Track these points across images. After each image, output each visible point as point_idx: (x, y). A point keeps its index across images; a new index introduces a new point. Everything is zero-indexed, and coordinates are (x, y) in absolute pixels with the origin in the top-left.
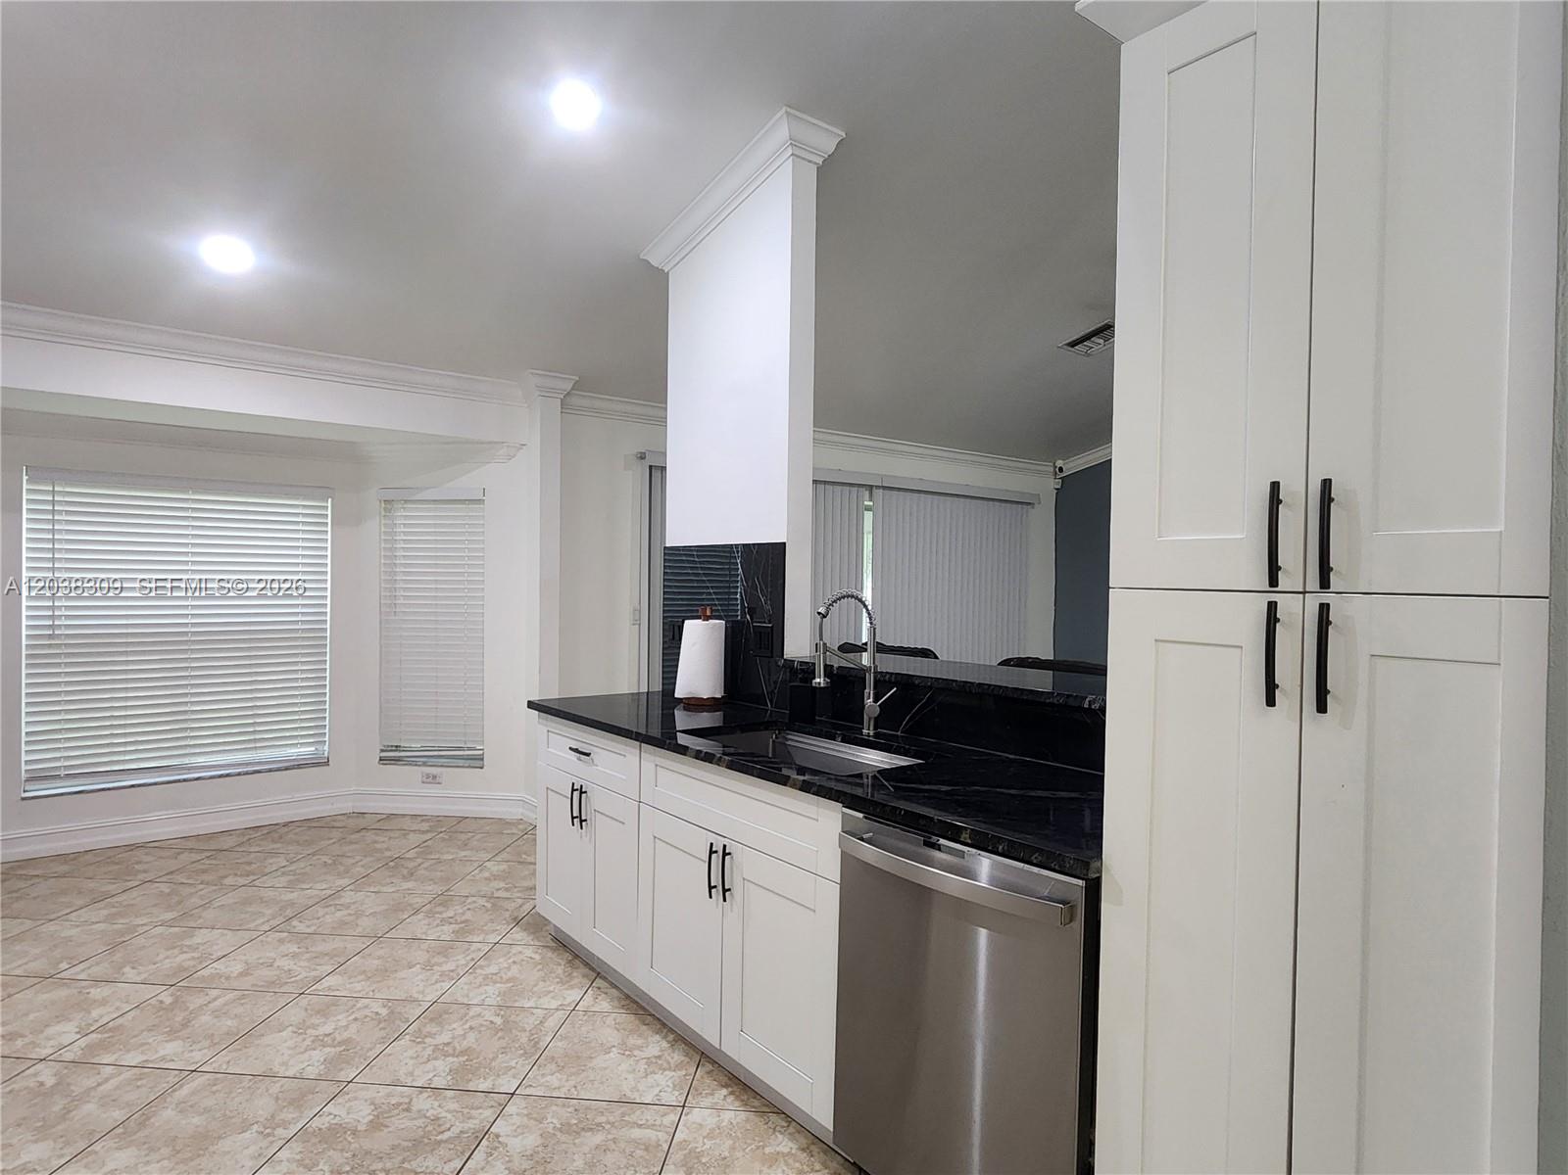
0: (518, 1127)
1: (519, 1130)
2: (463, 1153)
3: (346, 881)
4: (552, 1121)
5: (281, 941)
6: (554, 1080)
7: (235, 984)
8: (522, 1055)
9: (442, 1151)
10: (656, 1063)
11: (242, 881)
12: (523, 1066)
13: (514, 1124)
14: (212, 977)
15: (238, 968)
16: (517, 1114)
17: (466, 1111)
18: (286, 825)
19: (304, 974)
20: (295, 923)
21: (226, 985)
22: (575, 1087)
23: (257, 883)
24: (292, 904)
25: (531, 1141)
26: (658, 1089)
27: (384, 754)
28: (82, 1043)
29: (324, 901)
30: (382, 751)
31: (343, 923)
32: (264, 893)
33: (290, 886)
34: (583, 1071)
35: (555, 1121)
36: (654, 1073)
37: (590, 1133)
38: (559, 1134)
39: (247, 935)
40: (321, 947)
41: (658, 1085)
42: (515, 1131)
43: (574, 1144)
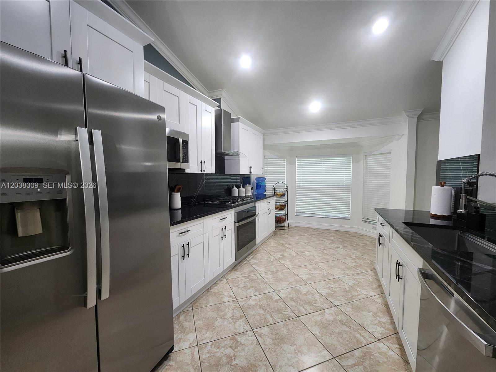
0: (331, 313)
1: (330, 314)
2: (315, 310)
3: (341, 246)
4: (339, 317)
5: (319, 253)
6: (348, 309)
7: (306, 257)
8: (346, 299)
9: (312, 307)
10: (381, 324)
11: (323, 240)
12: (344, 302)
13: (330, 312)
14: (304, 254)
15: (309, 255)
16: (333, 311)
17: (323, 303)
18: (340, 231)
19: (318, 261)
20: (325, 251)
21: (304, 257)
22: (352, 314)
23: (325, 241)
24: (327, 247)
25: (331, 318)
26: (376, 330)
27: (363, 220)
28: (279, 257)
29: (333, 248)
30: (363, 219)
31: (333, 254)
32: (325, 243)
33: (330, 243)
34: (358, 312)
35: (340, 318)
36: (378, 326)
37: (345, 327)
38: (338, 321)
39: (315, 249)
40: (325, 257)
41: (376, 329)
42: (329, 314)
43: (340, 326)
